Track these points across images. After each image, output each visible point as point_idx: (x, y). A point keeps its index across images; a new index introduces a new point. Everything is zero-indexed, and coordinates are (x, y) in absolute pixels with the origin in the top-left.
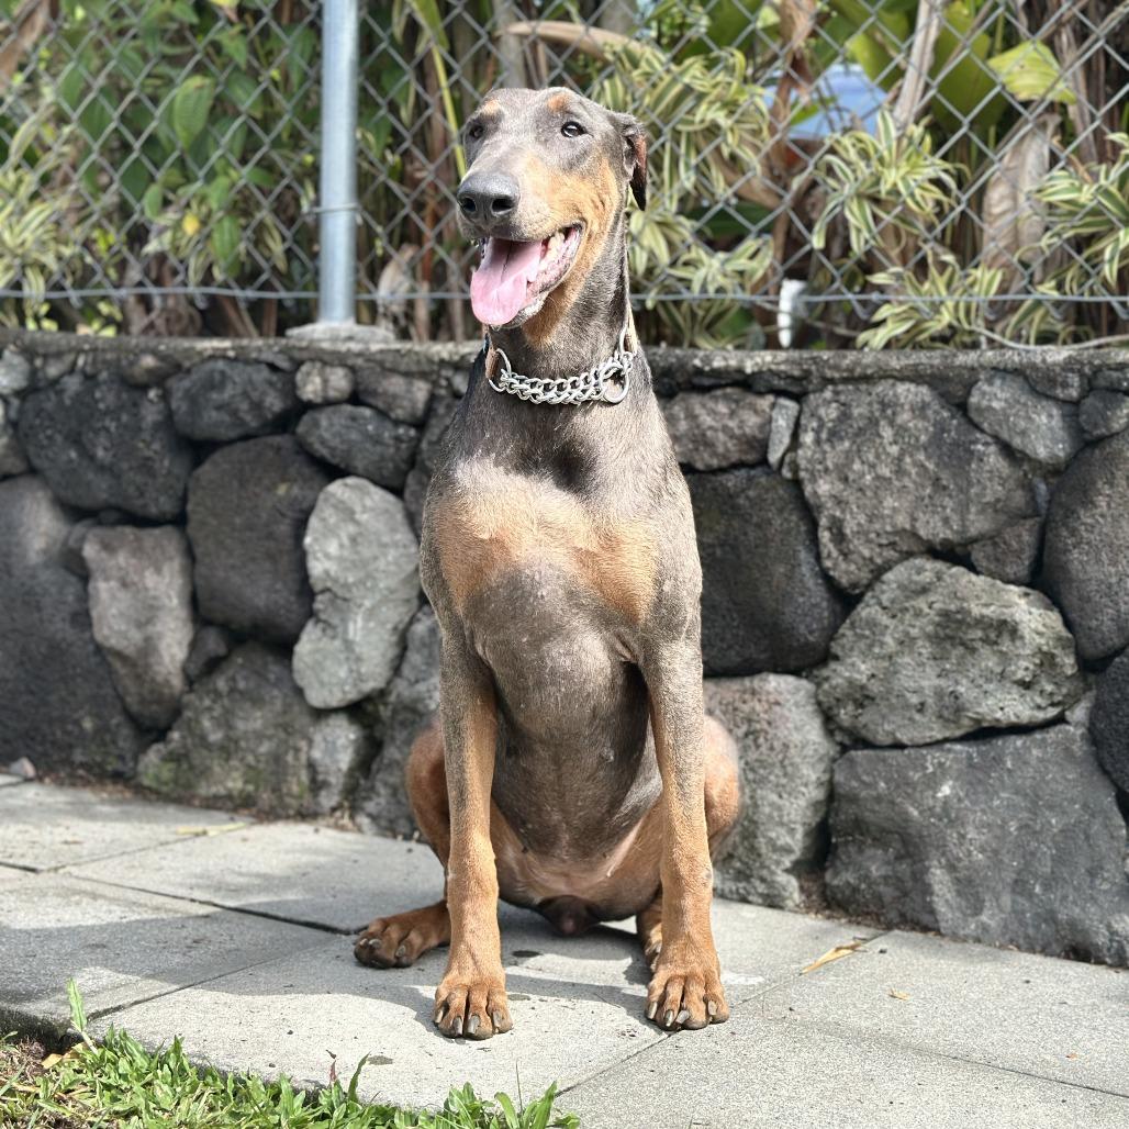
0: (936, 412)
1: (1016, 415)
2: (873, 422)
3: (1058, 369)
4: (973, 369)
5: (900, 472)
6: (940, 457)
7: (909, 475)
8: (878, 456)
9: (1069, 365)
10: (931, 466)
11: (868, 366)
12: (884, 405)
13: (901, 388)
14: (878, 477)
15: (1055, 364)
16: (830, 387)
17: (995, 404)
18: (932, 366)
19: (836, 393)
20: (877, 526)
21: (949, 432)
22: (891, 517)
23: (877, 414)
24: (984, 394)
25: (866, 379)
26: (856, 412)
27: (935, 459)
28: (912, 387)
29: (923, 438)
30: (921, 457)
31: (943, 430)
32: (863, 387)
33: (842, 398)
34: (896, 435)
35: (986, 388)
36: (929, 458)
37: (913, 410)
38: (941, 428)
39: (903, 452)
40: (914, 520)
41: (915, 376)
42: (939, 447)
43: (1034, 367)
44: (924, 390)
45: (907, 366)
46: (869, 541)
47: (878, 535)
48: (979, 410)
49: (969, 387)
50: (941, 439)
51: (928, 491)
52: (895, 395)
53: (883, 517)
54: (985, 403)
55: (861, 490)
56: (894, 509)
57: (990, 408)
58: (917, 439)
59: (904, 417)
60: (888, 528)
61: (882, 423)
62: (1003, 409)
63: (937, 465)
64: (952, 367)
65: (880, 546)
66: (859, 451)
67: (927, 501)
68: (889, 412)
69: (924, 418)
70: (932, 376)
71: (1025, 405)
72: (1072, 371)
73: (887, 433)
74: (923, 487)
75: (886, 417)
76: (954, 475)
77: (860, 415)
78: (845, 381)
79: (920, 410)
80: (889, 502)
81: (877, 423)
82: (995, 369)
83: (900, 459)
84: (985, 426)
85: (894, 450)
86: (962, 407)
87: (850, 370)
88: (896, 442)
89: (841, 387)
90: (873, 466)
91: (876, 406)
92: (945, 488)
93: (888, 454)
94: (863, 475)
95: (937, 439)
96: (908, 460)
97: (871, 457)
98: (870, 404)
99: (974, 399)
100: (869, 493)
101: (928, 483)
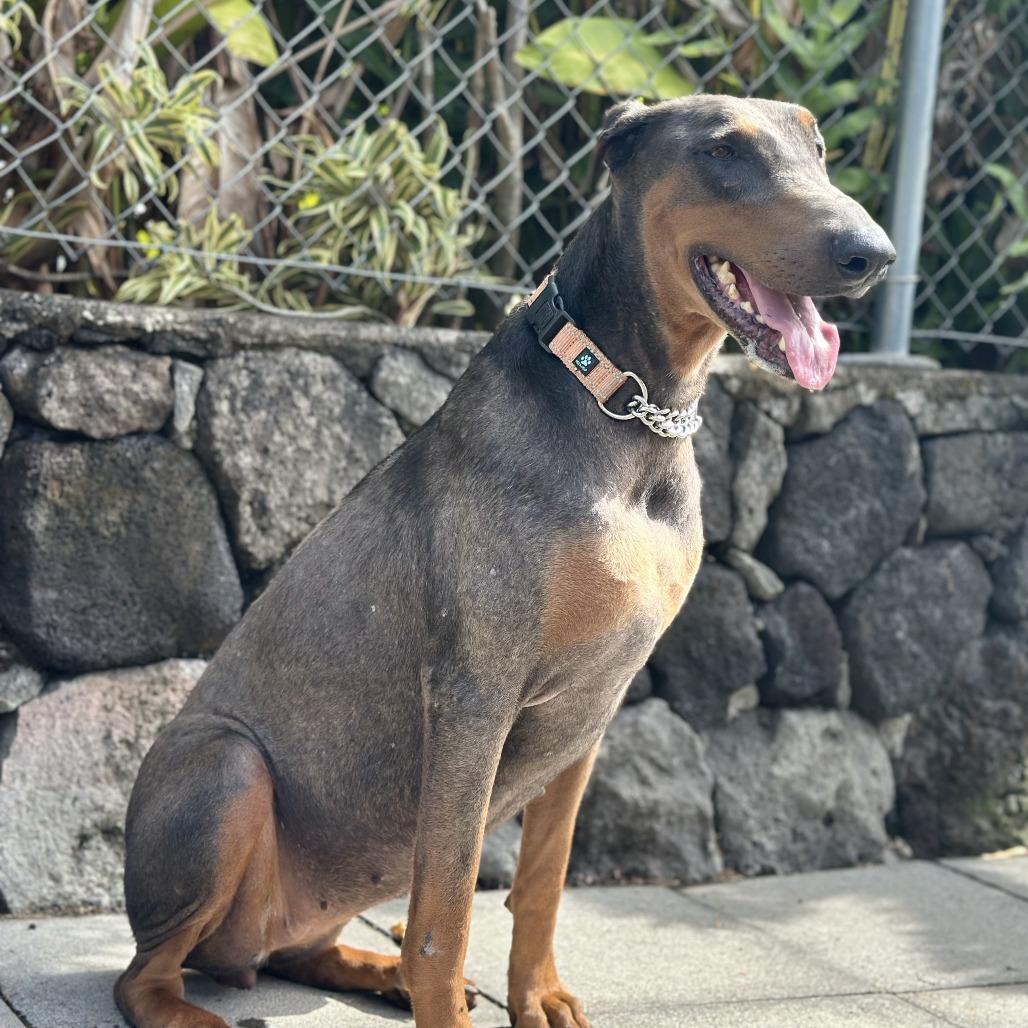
0: (346, 385)
1: (419, 391)
2: (285, 392)
3: (452, 350)
4: (375, 344)
5: (319, 444)
6: (355, 430)
7: (326, 448)
8: (297, 427)
9: (461, 346)
10: (346, 438)
11: (277, 334)
12: (294, 375)
13: (309, 358)
14: (299, 450)
15: (448, 344)
16: (242, 353)
17: (402, 380)
18: (339, 338)
19: (247, 359)
20: (299, 500)
21: (360, 405)
22: (311, 491)
23: (288, 383)
24: (392, 369)
25: (275, 346)
26: (268, 380)
27: (350, 432)
28: (318, 357)
29: (337, 410)
30: (338, 429)
31: (355, 403)
32: (270, 354)
33: (252, 365)
34: (312, 406)
35: (393, 363)
36: (345, 430)
37: (324, 381)
38: (351, 402)
39: (319, 424)
40: (331, 492)
41: (322, 347)
42: (352, 420)
43: (429, 345)
44: (329, 361)
45: (314, 337)
46: (289, 515)
47: (299, 508)
48: (386, 385)
49: (375, 362)
50: (354, 412)
51: (343, 463)
52: (302, 364)
53: (304, 490)
54: (392, 378)
55: (282, 462)
56: (314, 483)
57: (396, 384)
58: (331, 411)
59: (317, 388)
60: (310, 501)
61: (296, 393)
62: (408, 385)
63: (352, 438)
64: (356, 340)
65: (299, 519)
66: (277, 421)
67: (341, 474)
68: (301, 382)
69: (336, 390)
70: (340, 347)
71: (426, 382)
72: (464, 351)
73: (304, 404)
74: (338, 459)
75: (298, 388)
76: (366, 448)
77: (273, 384)
78: (254, 347)
79: (330, 381)
80: (310, 475)
81: (289, 393)
82: (396, 345)
83: (317, 432)
84: (388, 400)
85: (312, 421)
86: (366, 381)
87: (262, 337)
88: (311, 414)
89: (251, 354)
90: (293, 439)
91: (286, 376)
92: (357, 460)
93: (307, 426)
94: (283, 447)
95: (349, 412)
96: (326, 432)
97: (290, 428)
98: (279, 372)
99: (383, 374)
100: (290, 466)
101: (342, 456)
